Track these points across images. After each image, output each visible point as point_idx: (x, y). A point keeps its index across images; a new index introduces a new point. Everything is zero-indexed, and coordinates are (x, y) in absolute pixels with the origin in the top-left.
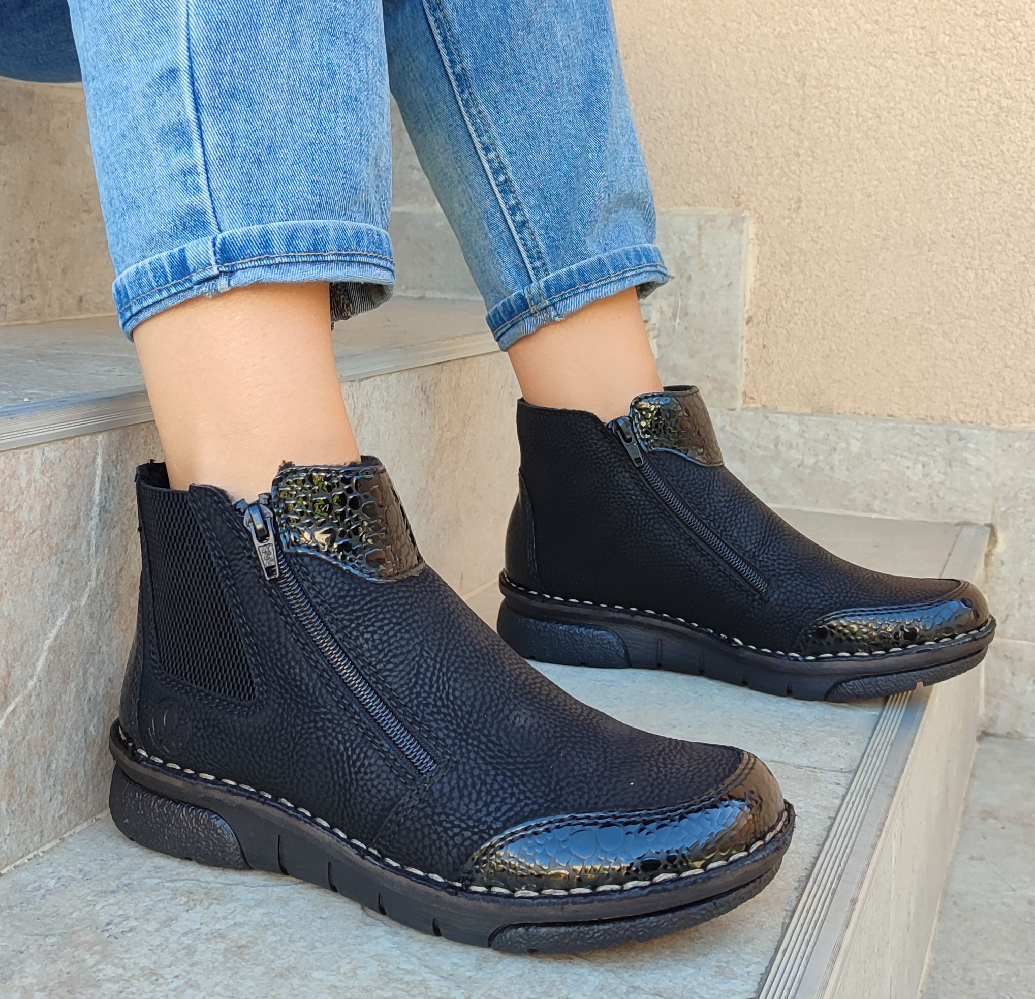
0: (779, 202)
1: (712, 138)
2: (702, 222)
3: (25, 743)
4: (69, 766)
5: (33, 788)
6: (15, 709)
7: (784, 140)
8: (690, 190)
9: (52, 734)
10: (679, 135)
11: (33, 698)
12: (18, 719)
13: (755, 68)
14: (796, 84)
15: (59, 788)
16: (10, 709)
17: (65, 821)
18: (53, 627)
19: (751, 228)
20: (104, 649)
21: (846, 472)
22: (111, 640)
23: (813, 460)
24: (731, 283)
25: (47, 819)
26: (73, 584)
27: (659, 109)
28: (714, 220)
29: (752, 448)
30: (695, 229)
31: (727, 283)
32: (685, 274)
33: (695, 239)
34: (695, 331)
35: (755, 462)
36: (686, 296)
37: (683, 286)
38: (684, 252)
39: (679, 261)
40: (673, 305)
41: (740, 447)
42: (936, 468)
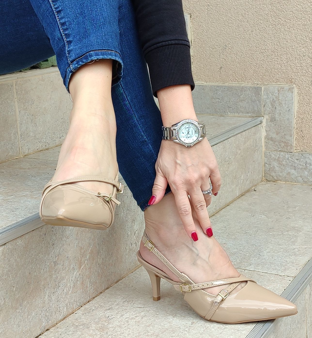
0: (305, 82)
1: (282, 59)
2: (279, 89)
3: (85, 275)
4: (94, 281)
5: (87, 286)
6: (83, 268)
7: (306, 60)
8: (275, 77)
9: (91, 273)
10: (271, 58)
11: (86, 265)
12: (84, 270)
13: (296, 36)
14: (310, 42)
15: (93, 286)
16: (82, 268)
17: (94, 294)
18: (90, 248)
19: (296, 91)
20: (102, 251)
22: (103, 249)
24: (289, 110)
25: (90, 293)
26: (94, 237)
27: (264, 49)
28: (283, 88)
29: (298, 165)
30: (277, 91)
31: (288, 110)
32: (274, 107)
33: (277, 95)
34: (278, 126)
35: (299, 170)
36: (275, 114)
37: (274, 111)
38: (274, 99)
39: (272, 102)
40: (271, 117)
41: (294, 165)
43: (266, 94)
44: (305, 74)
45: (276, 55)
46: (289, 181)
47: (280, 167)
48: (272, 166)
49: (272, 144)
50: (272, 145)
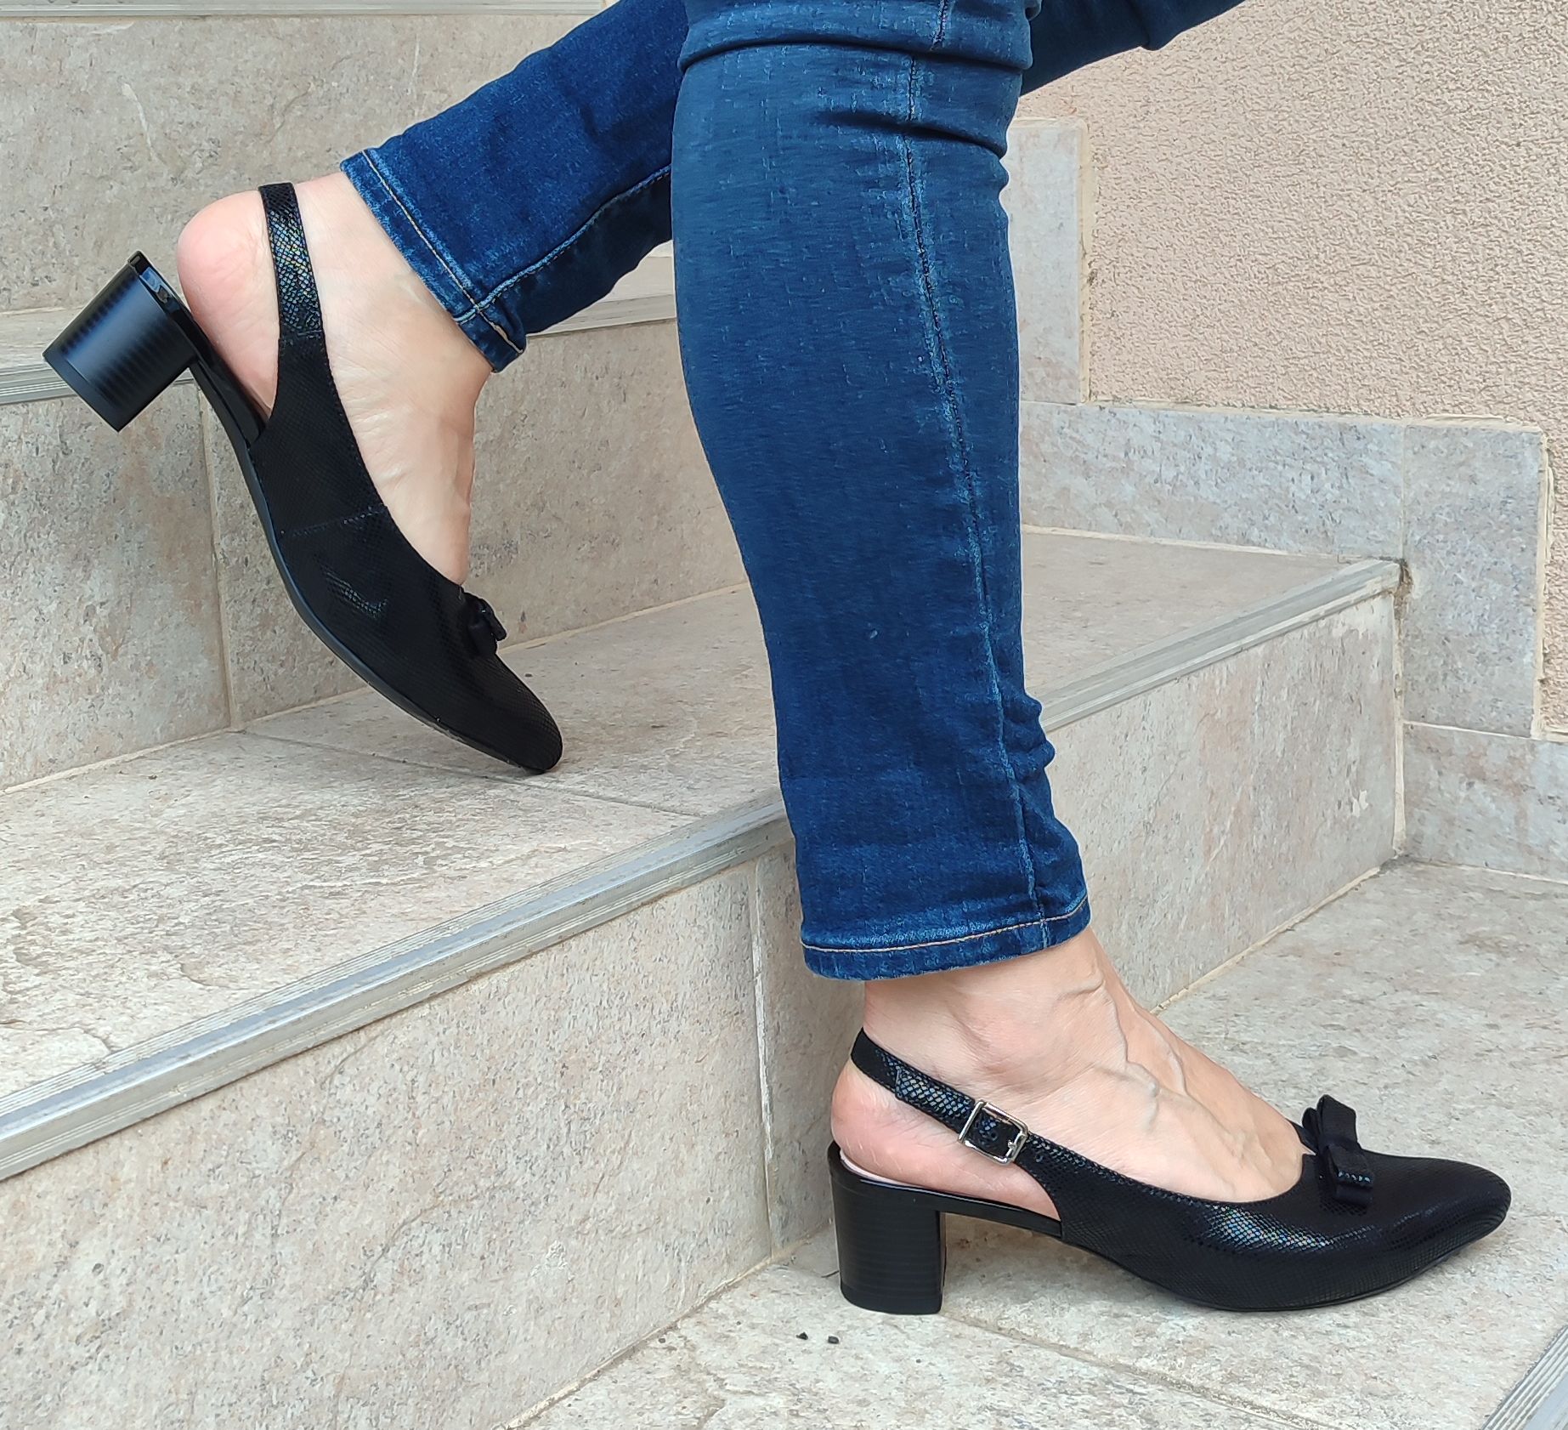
0: (1122, 106)
2: (1024, 139)
21: (1215, 489)
23: (1173, 473)
28: (1037, 136)
29: (1097, 457)
35: (1103, 478)
41: (1083, 456)
42: (1328, 479)
46: (1063, 522)
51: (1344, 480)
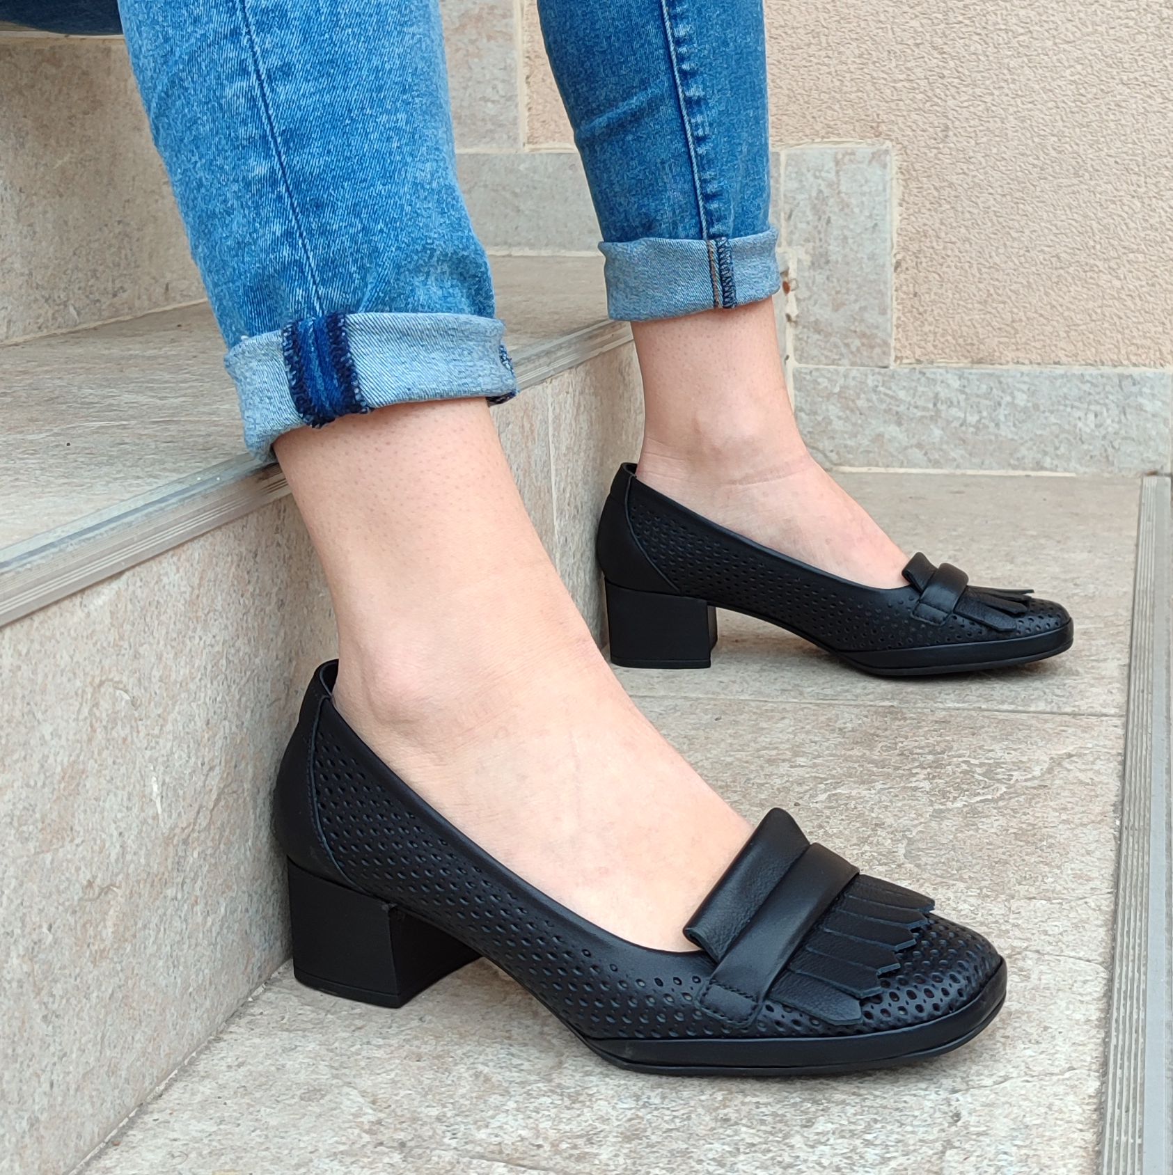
0: (923, 131)
1: (844, 58)
2: (840, 156)
7: (926, 59)
8: (822, 118)
10: (805, 56)
19: (894, 161)
21: (1013, 429)
23: (976, 418)
24: (876, 225)
28: (853, 153)
29: (908, 409)
30: (832, 164)
31: (872, 224)
32: (823, 217)
33: (832, 176)
34: (838, 280)
35: (913, 425)
36: (826, 241)
37: (822, 230)
38: (821, 191)
39: (816, 202)
40: (812, 252)
41: (895, 408)
42: (1109, 416)
43: (794, 175)
44: (921, 106)
45: (824, 45)
46: (878, 462)
47: (847, 419)
48: (820, 418)
49: (819, 343)
50: (820, 346)
51: (1123, 417)
